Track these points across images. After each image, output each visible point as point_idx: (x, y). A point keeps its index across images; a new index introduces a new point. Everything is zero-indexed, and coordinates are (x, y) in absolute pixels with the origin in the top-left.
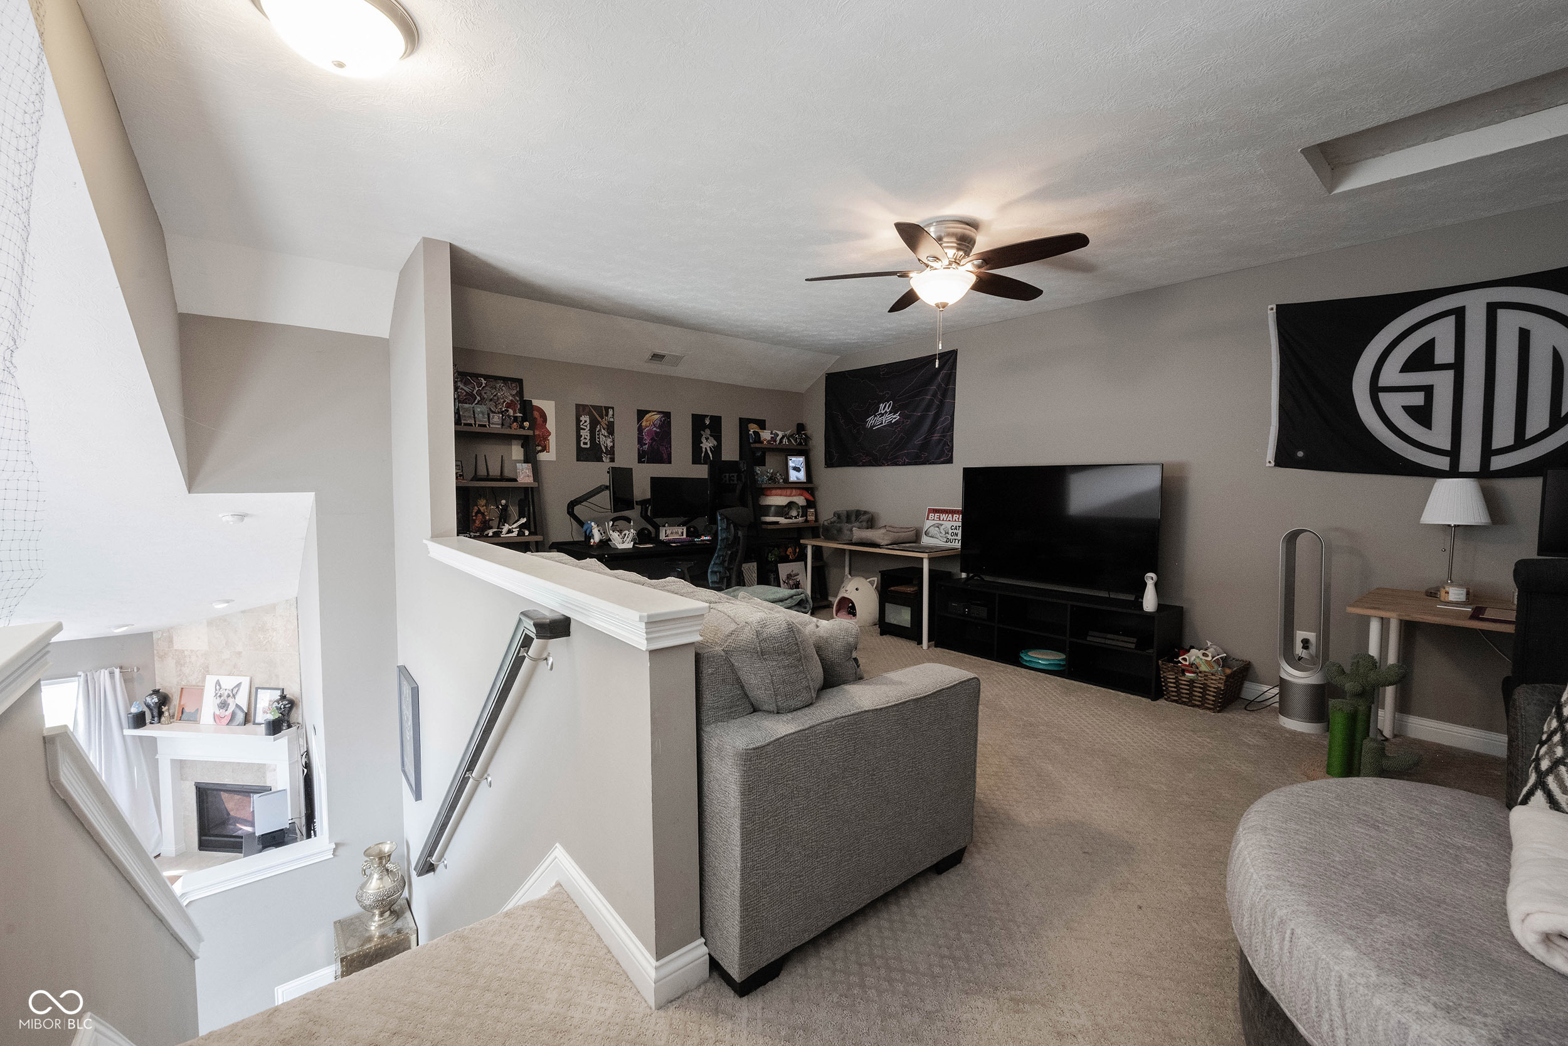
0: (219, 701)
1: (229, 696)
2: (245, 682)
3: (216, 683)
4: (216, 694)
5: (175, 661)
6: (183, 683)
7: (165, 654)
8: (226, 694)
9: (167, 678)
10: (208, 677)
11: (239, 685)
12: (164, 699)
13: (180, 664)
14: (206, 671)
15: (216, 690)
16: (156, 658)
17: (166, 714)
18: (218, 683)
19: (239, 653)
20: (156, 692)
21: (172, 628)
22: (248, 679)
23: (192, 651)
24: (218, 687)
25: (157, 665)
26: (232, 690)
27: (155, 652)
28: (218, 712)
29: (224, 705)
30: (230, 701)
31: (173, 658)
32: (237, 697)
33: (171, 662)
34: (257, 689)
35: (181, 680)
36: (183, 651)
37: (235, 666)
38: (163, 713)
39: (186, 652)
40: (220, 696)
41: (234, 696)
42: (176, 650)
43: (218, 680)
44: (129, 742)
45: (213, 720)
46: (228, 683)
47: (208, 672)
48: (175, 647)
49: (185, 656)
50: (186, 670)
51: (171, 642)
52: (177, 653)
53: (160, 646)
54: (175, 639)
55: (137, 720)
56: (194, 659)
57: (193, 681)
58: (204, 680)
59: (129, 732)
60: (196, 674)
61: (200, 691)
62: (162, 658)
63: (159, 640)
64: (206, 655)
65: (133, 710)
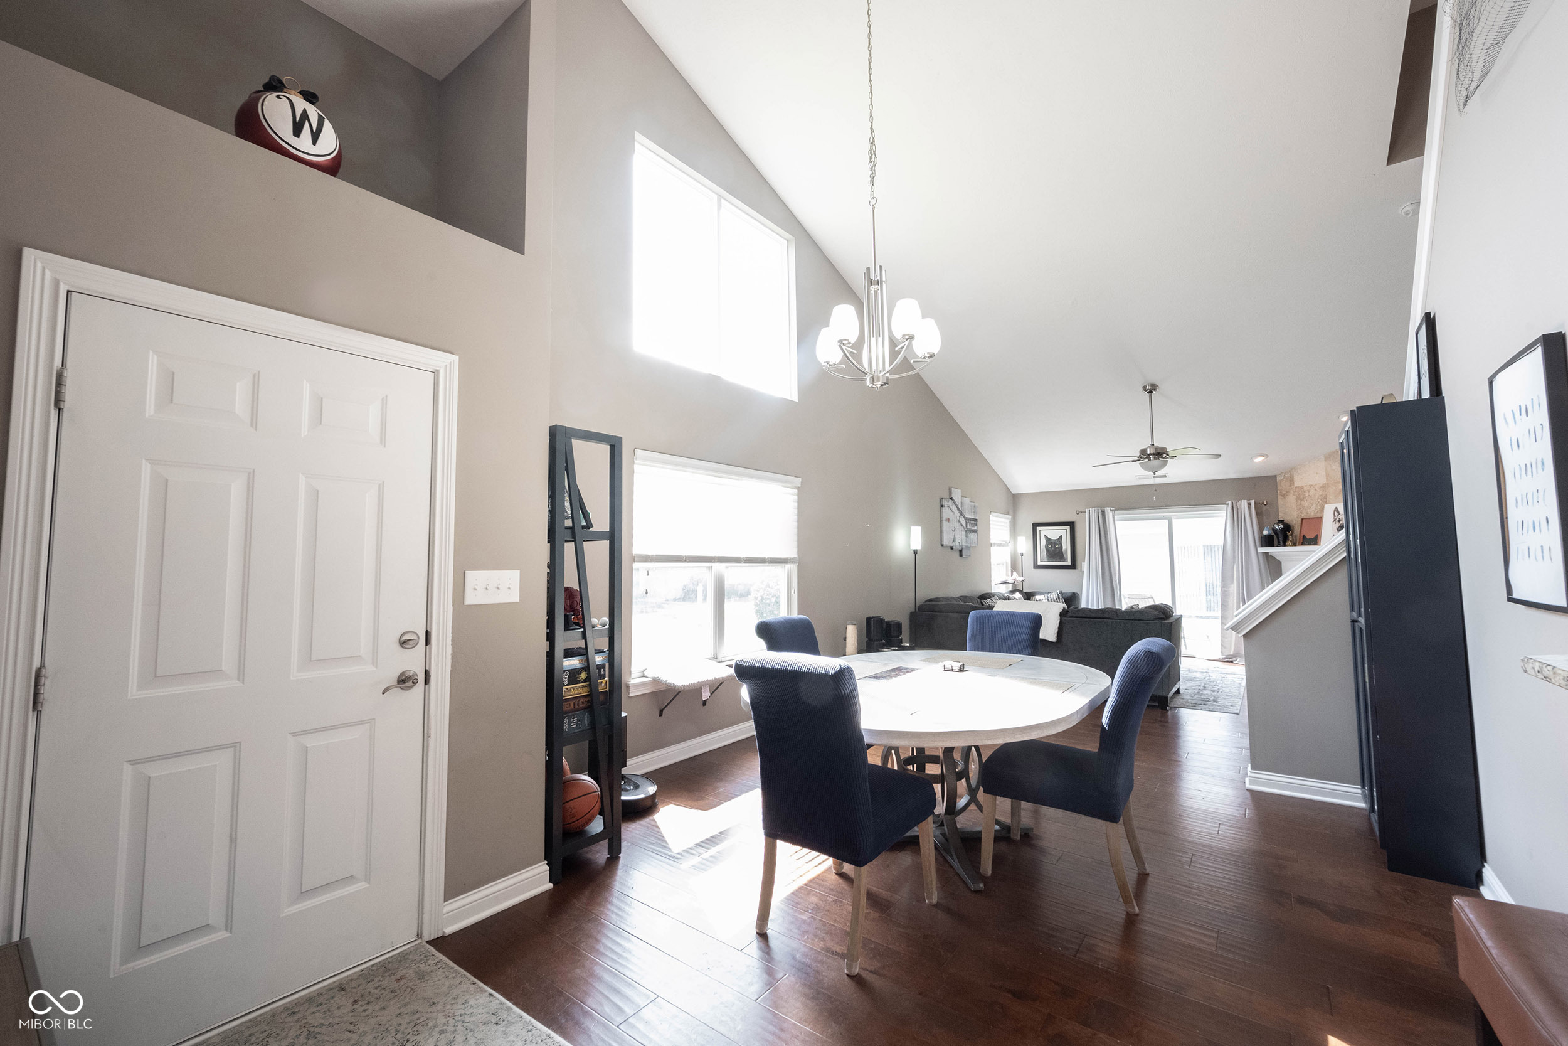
0: (1337, 525)
3: (1335, 510)
4: (1335, 520)
5: (1295, 497)
6: (1303, 515)
7: (1287, 492)
9: (1290, 511)
10: (1326, 506)
12: (1287, 528)
13: (1300, 499)
14: (1325, 500)
15: (1335, 516)
16: (1279, 497)
17: (1290, 538)
20: (1282, 522)
21: (1292, 469)
23: (1310, 486)
24: (1336, 514)
25: (1280, 502)
27: (1279, 491)
31: (1294, 495)
33: (1291, 499)
35: (1301, 513)
36: (1303, 487)
38: (1288, 536)
39: (1305, 488)
40: (1339, 521)
42: (1296, 487)
43: (1336, 508)
44: (1261, 557)
47: (1326, 503)
48: (1296, 485)
49: (1305, 492)
50: (1306, 504)
51: (1292, 481)
52: (1297, 489)
53: (1283, 486)
54: (1296, 478)
55: (1268, 541)
56: (1312, 493)
57: (1312, 512)
58: (1322, 510)
59: (1262, 550)
60: (1314, 506)
61: (1318, 520)
62: (1284, 496)
63: (1281, 481)
64: (1324, 487)
65: (1265, 533)
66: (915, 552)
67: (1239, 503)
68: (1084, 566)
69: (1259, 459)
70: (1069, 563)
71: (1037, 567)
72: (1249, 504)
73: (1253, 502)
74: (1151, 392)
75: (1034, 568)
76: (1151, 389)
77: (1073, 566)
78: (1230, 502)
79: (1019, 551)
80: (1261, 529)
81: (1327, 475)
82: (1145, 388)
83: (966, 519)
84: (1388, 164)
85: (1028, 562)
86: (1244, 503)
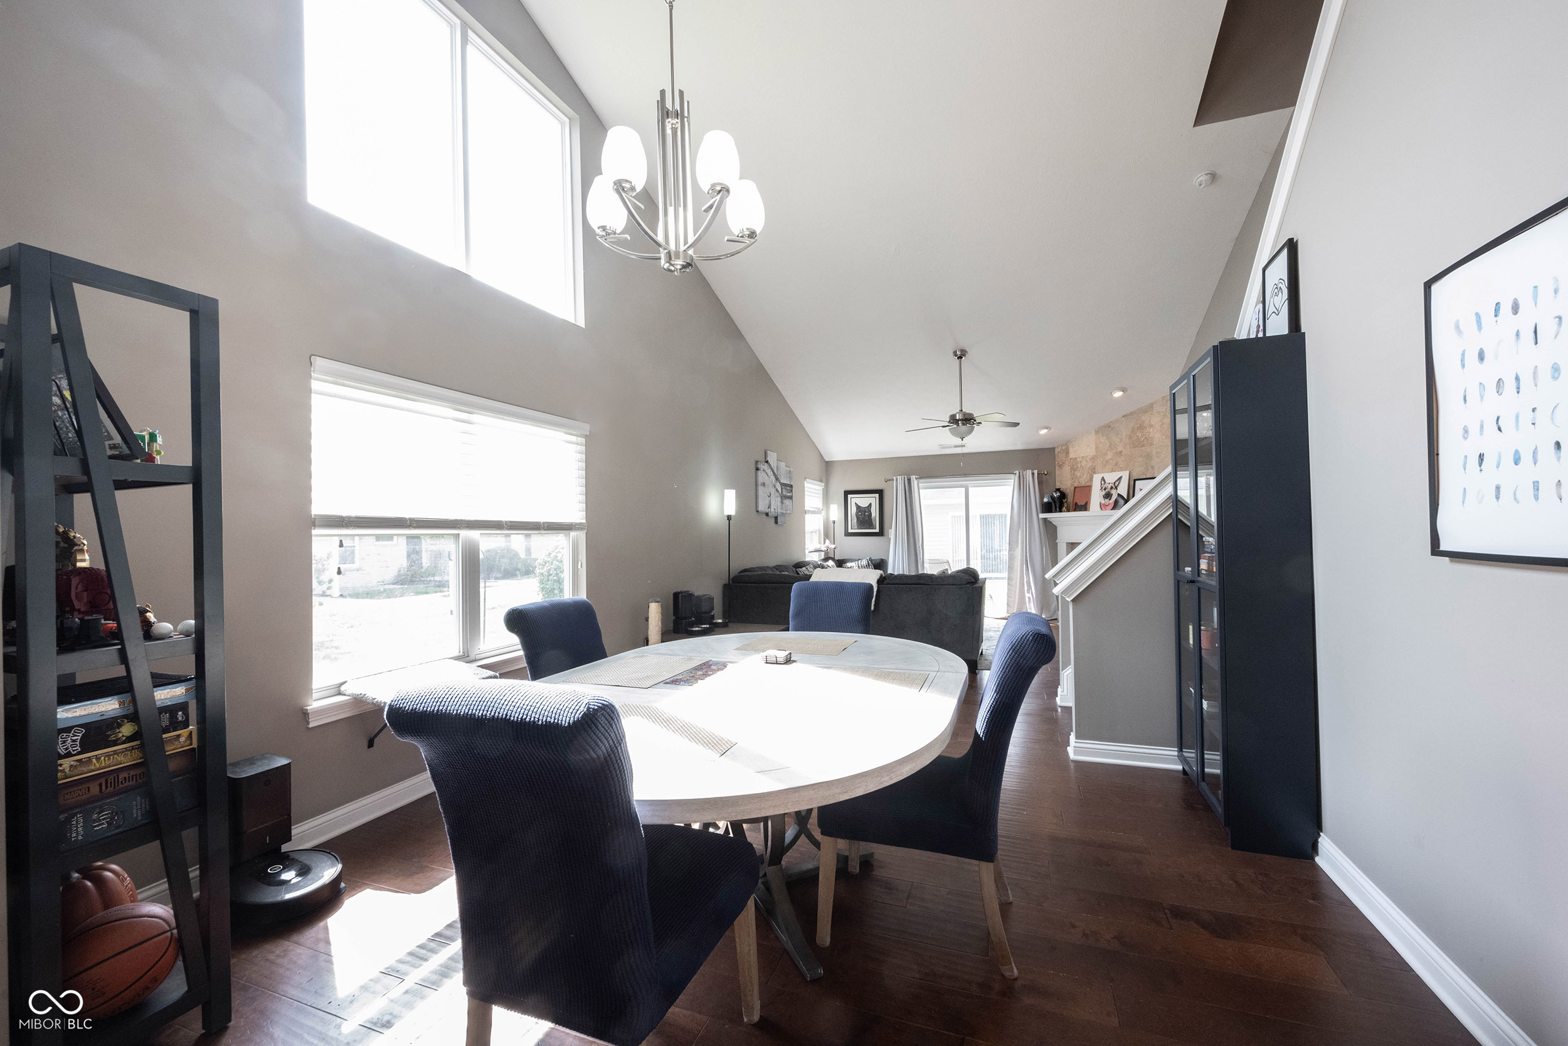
0: (1104, 493)
1: (1112, 488)
2: (1125, 475)
4: (1102, 488)
5: (1069, 467)
6: (1075, 484)
7: (1063, 463)
8: (1110, 487)
9: (1065, 480)
10: (1095, 476)
11: (1120, 478)
12: (1063, 496)
13: (1073, 469)
14: (1094, 471)
15: (1101, 485)
16: (1057, 467)
17: (1065, 505)
18: (1103, 479)
19: (1121, 452)
20: (1058, 490)
21: (1068, 442)
22: (1128, 472)
23: (1083, 457)
24: (1103, 482)
25: (1057, 472)
26: (1115, 483)
27: (1056, 462)
28: (1103, 502)
29: (1108, 496)
30: (1113, 492)
31: (1068, 465)
32: (1118, 489)
33: (1067, 469)
34: (1135, 480)
35: (1074, 482)
36: (1076, 459)
37: (1117, 464)
38: (1064, 503)
39: (1078, 460)
40: (1105, 489)
41: (1116, 488)
44: (1041, 522)
45: (1099, 508)
46: (1111, 478)
47: (1095, 473)
48: (1071, 456)
49: (1077, 462)
50: (1078, 474)
51: (1068, 453)
52: (1072, 460)
53: (1060, 458)
54: (1071, 450)
55: (1047, 508)
56: (1084, 463)
57: (1083, 482)
58: (1091, 479)
59: (1042, 516)
60: (1085, 476)
61: (1088, 489)
62: (1060, 466)
63: (1059, 452)
64: (1093, 459)
65: (1046, 500)
66: (729, 518)
67: (1024, 473)
68: (891, 533)
69: (1044, 432)
70: (877, 530)
71: (847, 534)
72: (1033, 474)
73: (1036, 472)
74: (960, 358)
75: (845, 536)
76: (961, 355)
77: (881, 533)
78: (1017, 472)
79: (832, 519)
80: (1042, 498)
81: (1097, 447)
82: (955, 354)
83: (782, 485)
84: (1194, 126)
85: (840, 530)
86: (1029, 472)
